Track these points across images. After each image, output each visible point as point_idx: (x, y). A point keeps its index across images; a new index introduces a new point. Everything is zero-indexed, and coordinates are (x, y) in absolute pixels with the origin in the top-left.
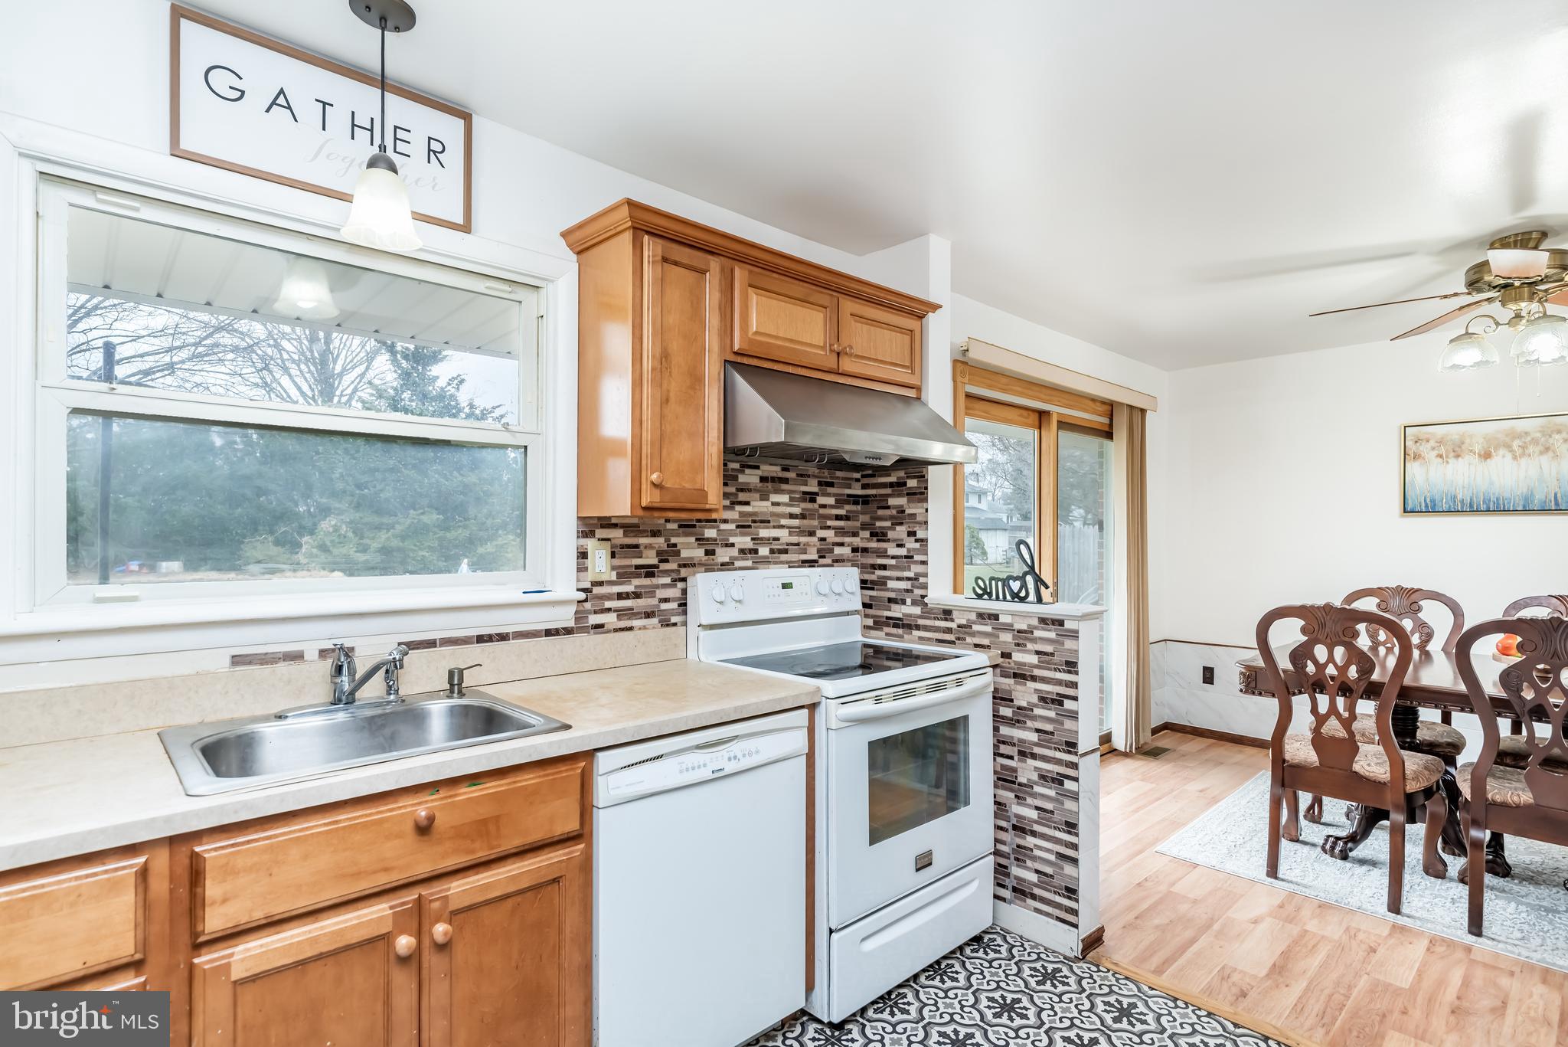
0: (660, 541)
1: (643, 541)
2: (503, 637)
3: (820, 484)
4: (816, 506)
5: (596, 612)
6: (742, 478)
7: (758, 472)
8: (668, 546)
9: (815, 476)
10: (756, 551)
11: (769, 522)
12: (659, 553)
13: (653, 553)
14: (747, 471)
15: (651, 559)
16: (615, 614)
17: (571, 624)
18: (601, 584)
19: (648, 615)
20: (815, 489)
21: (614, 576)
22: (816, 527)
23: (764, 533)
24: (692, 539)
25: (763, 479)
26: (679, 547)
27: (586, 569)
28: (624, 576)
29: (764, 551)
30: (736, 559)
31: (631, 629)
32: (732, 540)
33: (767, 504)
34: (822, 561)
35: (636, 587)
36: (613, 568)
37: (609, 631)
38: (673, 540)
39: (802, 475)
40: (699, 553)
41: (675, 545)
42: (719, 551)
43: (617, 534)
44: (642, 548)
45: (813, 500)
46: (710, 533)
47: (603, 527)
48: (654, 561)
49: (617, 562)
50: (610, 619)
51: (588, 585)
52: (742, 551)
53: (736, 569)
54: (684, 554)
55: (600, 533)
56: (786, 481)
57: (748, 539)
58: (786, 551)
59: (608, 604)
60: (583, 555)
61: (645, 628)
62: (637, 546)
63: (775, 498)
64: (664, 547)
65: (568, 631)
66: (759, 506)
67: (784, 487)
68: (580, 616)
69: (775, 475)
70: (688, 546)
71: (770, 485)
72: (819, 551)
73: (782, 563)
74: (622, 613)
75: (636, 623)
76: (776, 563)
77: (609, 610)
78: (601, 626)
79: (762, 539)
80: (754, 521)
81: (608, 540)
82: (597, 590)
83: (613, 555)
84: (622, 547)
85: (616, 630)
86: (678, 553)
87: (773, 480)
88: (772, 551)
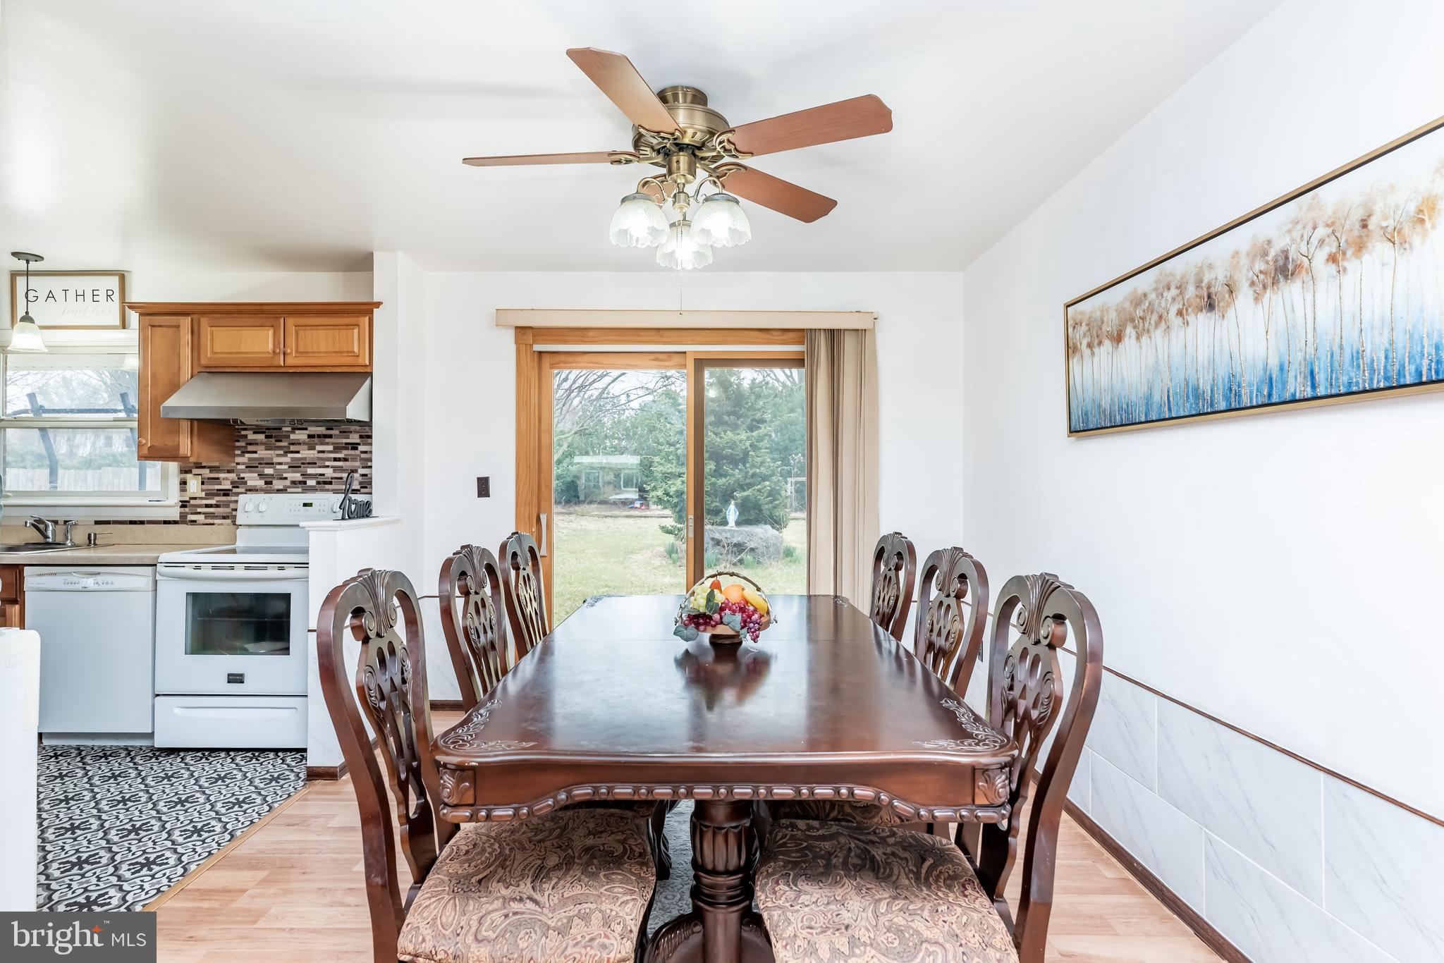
0: (233, 476)
1: (222, 475)
2: (142, 523)
3: (361, 437)
4: (357, 452)
5: (192, 514)
6: (293, 437)
7: (307, 432)
8: (238, 478)
9: (356, 432)
10: (305, 483)
11: (315, 463)
12: (232, 483)
13: (229, 482)
14: (297, 432)
15: (227, 485)
16: (203, 516)
17: (178, 518)
18: (195, 498)
19: (224, 518)
20: (358, 441)
21: (203, 495)
22: (359, 467)
23: (310, 471)
24: (256, 475)
25: (309, 436)
26: (246, 479)
27: (185, 490)
28: (210, 494)
29: (311, 483)
30: (289, 487)
31: (213, 524)
32: (285, 475)
33: (315, 452)
34: (363, 490)
35: (217, 501)
36: (202, 490)
37: (199, 524)
38: (242, 475)
39: (344, 432)
40: (261, 483)
41: (243, 478)
42: (275, 482)
43: (206, 472)
44: (221, 479)
45: (356, 449)
46: (269, 471)
47: (197, 468)
48: (229, 487)
49: (205, 487)
50: (200, 518)
51: (188, 499)
52: (294, 482)
53: (289, 493)
54: (250, 483)
55: (195, 471)
56: (330, 436)
57: (299, 475)
58: (330, 483)
59: (199, 510)
60: (184, 483)
61: (222, 524)
62: (218, 479)
63: (319, 448)
64: (236, 479)
65: (175, 522)
66: (305, 453)
67: (327, 440)
68: (183, 516)
69: (320, 433)
70: (252, 479)
71: (316, 440)
72: (360, 483)
73: (328, 490)
74: (207, 515)
75: (216, 521)
76: (322, 490)
77: (200, 513)
78: (195, 521)
79: (309, 475)
80: (303, 464)
81: (201, 475)
82: (192, 502)
83: (203, 483)
84: (209, 479)
85: (204, 524)
86: (246, 483)
87: (319, 436)
88: (318, 483)
